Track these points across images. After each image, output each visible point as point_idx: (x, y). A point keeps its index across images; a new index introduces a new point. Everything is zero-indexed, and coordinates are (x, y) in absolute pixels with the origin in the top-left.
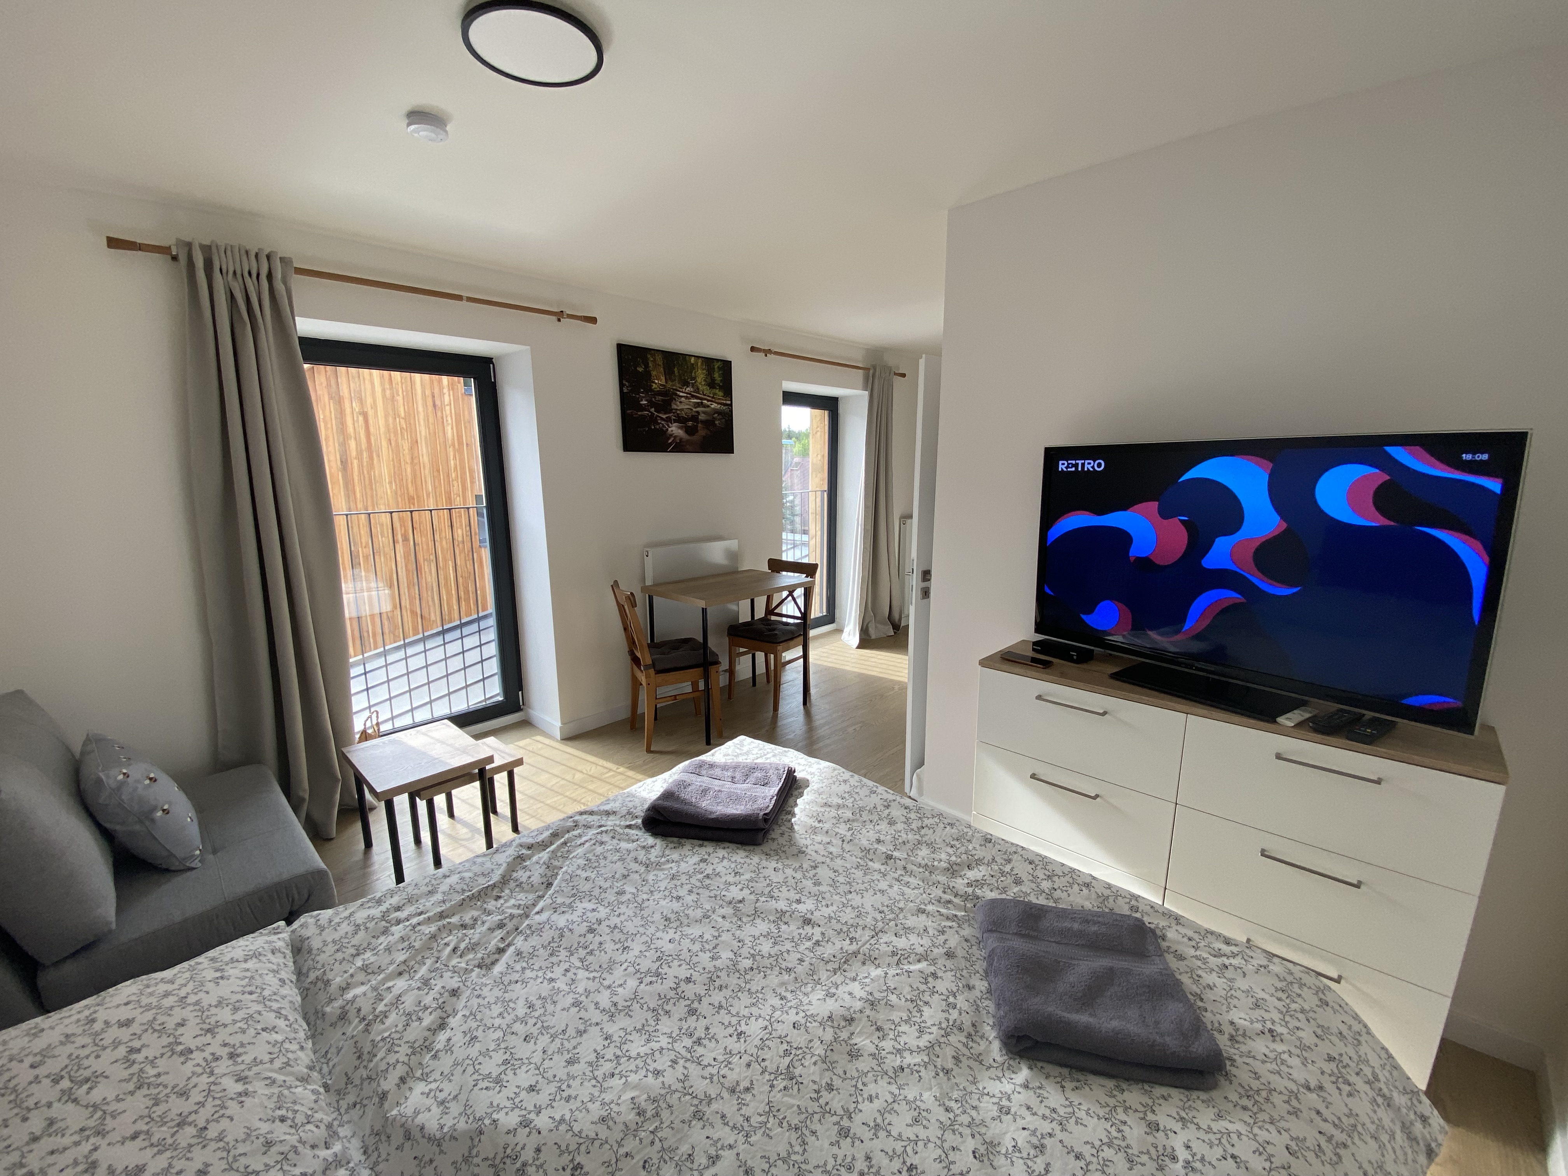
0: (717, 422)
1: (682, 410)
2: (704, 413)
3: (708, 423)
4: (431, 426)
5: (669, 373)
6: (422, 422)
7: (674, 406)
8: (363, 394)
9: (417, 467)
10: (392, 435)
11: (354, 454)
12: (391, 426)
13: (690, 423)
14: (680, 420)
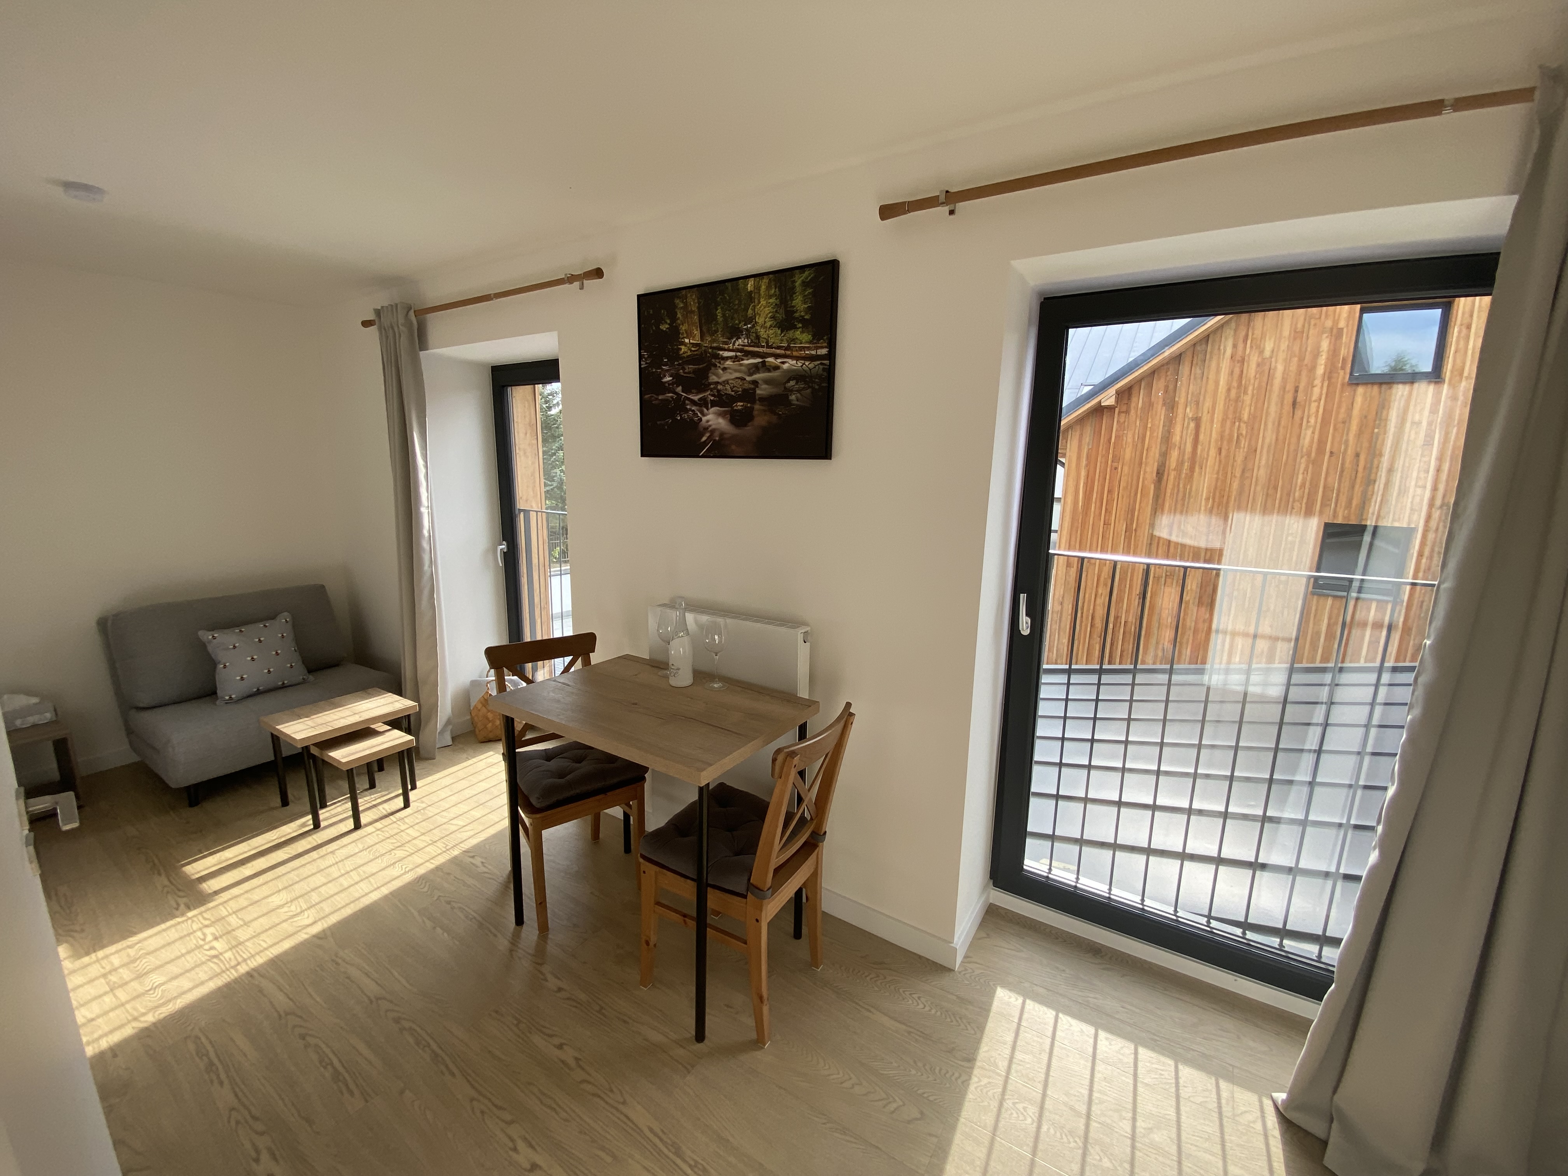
0: (793, 397)
1: (726, 382)
2: (767, 382)
3: (775, 401)
4: (1281, 429)
5: (707, 321)
6: (1270, 426)
7: (713, 378)
8: (1202, 398)
9: (1247, 482)
10: (1225, 443)
11: (1173, 465)
12: (1227, 432)
13: (739, 405)
14: (722, 401)
